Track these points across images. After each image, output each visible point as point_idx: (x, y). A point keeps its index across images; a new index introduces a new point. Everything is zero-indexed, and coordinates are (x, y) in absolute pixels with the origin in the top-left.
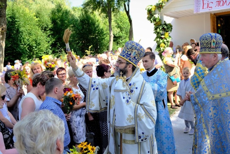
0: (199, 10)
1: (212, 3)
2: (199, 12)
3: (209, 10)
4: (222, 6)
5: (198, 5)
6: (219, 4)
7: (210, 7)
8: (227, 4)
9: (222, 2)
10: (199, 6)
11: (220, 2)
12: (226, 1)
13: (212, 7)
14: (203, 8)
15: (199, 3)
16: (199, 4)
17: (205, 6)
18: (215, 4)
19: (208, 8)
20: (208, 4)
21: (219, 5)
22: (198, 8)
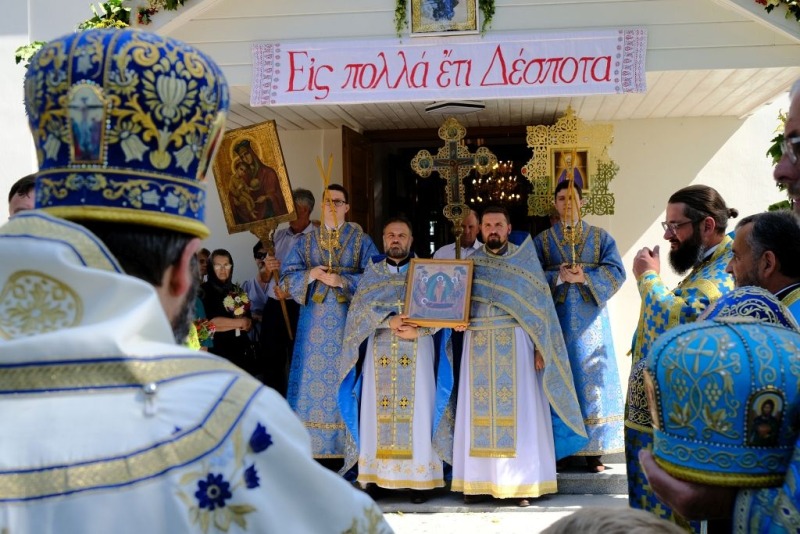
0: (274, 94)
1: (331, 69)
2: (273, 102)
3: (317, 98)
4: (370, 90)
5: (270, 70)
6: (358, 80)
7: (319, 88)
8: (392, 84)
9: (369, 71)
10: (275, 76)
11: (360, 69)
12: (385, 69)
13: (327, 88)
14: (291, 89)
15: (276, 61)
16: (275, 68)
17: (302, 80)
18: (342, 74)
19: (310, 88)
20: (312, 70)
21: (357, 84)
22: (267, 85)
